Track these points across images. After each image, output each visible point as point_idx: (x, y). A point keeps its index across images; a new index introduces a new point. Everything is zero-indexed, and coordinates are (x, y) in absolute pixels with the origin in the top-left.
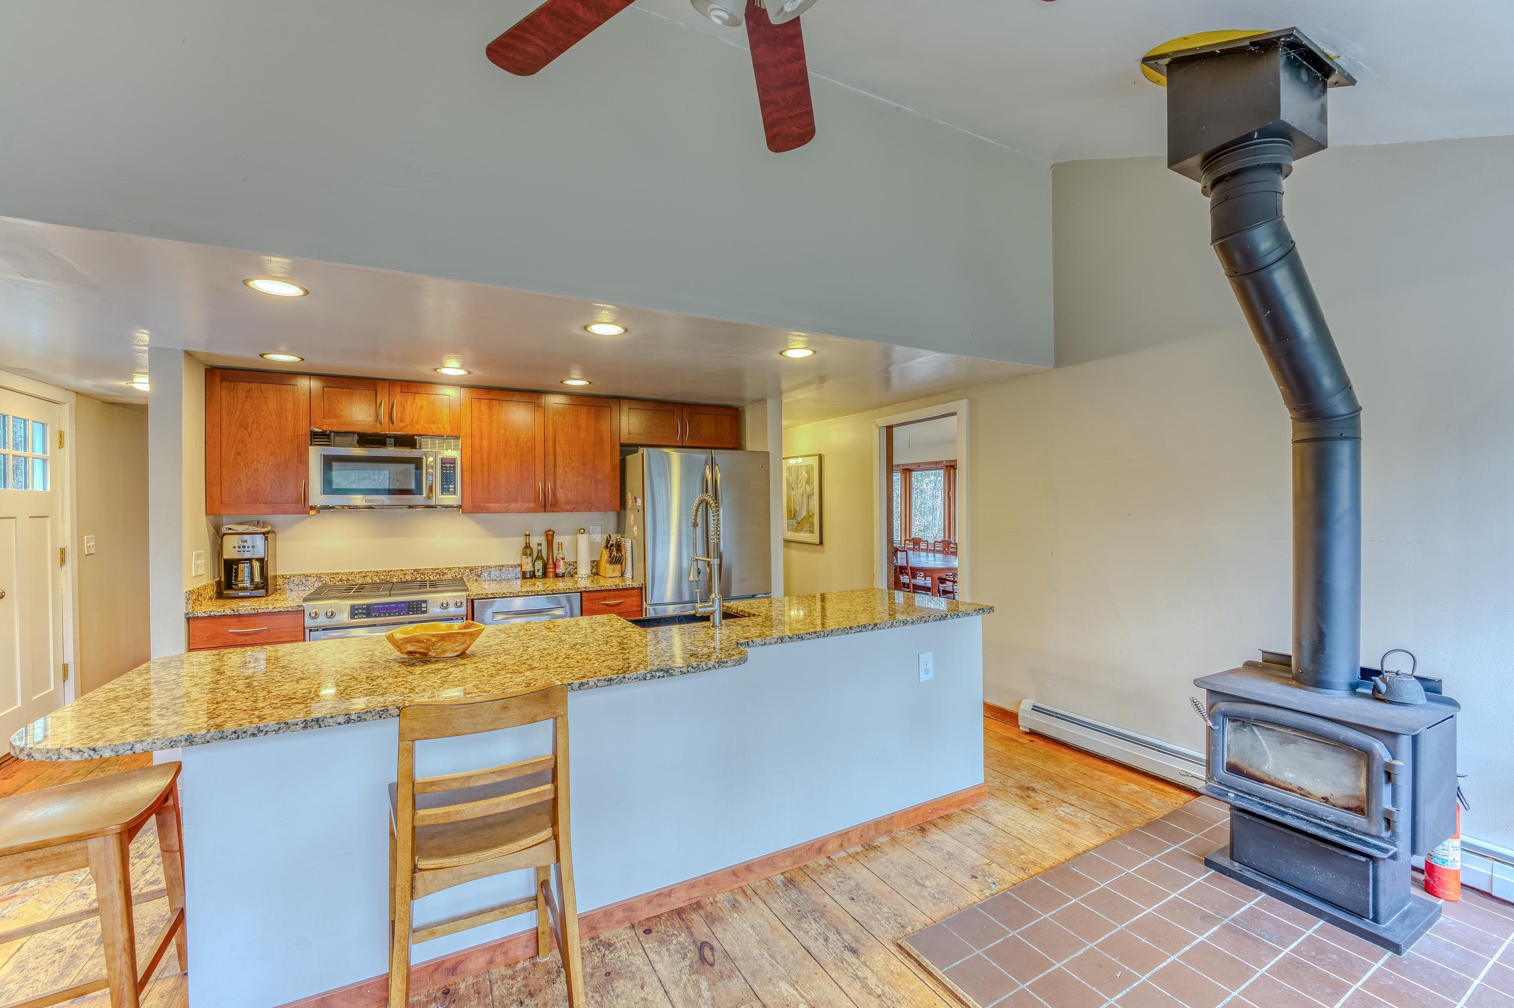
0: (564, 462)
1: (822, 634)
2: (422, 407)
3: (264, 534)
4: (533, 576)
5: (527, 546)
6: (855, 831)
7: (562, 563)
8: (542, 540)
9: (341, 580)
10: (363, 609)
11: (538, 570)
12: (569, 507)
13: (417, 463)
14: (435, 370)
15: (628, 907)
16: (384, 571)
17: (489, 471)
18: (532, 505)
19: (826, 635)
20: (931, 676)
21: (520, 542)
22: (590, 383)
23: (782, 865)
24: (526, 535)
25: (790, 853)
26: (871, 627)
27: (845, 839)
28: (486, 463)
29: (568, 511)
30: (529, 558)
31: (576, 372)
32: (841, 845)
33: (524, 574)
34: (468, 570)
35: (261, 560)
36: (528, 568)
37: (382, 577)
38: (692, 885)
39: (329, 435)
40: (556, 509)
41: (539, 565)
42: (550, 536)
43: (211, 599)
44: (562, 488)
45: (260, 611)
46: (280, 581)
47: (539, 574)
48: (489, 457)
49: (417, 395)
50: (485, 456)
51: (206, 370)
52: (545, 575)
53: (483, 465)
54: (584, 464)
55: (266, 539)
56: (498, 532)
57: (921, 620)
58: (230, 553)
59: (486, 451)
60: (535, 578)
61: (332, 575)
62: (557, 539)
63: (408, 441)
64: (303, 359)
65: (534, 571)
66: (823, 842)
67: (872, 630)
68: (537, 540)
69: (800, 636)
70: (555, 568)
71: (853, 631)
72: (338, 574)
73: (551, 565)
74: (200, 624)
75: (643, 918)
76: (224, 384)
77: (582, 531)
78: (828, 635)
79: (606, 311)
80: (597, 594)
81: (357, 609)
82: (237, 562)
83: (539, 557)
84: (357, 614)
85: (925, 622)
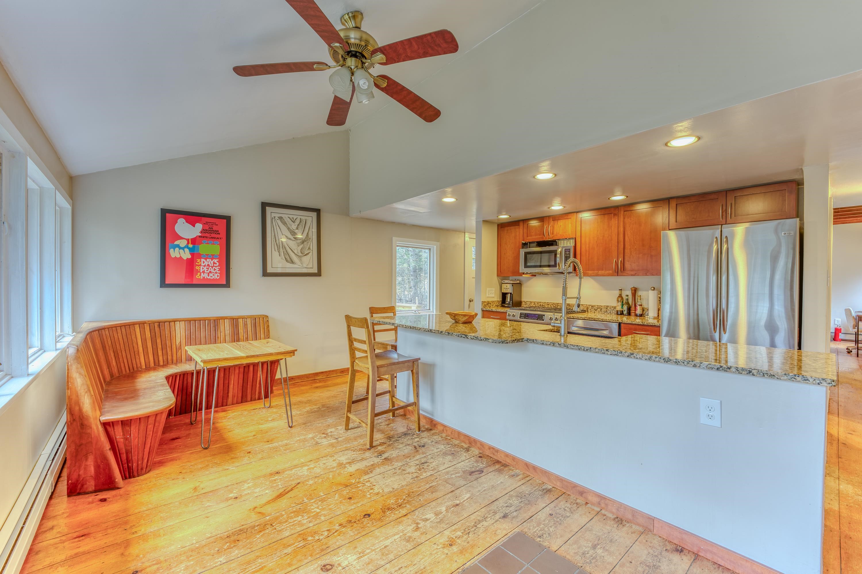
0: (630, 246)
1: (583, 348)
2: (560, 226)
3: (513, 283)
4: (622, 313)
5: (620, 296)
6: (612, 503)
7: (638, 308)
8: (629, 293)
9: (540, 305)
10: (524, 315)
11: (625, 310)
12: (632, 273)
13: (555, 252)
14: (549, 208)
15: (482, 444)
16: (556, 303)
17: (589, 254)
18: (611, 272)
19: (585, 349)
20: (716, 423)
21: (617, 293)
22: (627, 197)
23: (555, 483)
24: (619, 290)
25: (562, 480)
26: (627, 354)
27: (602, 501)
28: (588, 250)
29: (632, 275)
30: (619, 303)
31: (618, 191)
32: (599, 503)
33: (617, 311)
34: (590, 307)
35: (511, 294)
36: (619, 308)
37: (554, 306)
38: (507, 455)
39: (527, 244)
40: (624, 274)
41: (625, 308)
42: (635, 291)
43: (497, 306)
44: (628, 261)
45: (497, 311)
46: (523, 303)
47: (625, 312)
48: (589, 247)
49: (559, 221)
50: (588, 246)
51: (498, 225)
52: (629, 314)
53: (586, 251)
54: (643, 245)
55: (512, 286)
56: (606, 287)
57: (688, 363)
58: (504, 291)
59: (588, 244)
60: (623, 315)
61: (538, 303)
62: (639, 293)
63: (553, 243)
64: (510, 216)
65: (623, 311)
66: (584, 490)
67: (628, 356)
68: (627, 293)
69: (566, 345)
70: (635, 310)
71: (609, 353)
72: (540, 302)
73: (633, 308)
74: (485, 313)
75: (487, 454)
76: (502, 229)
77: (653, 289)
78: (587, 350)
79: (545, 165)
80: (630, 326)
81: (522, 315)
82: (507, 293)
83: (628, 303)
84: (521, 317)
85: (695, 366)
